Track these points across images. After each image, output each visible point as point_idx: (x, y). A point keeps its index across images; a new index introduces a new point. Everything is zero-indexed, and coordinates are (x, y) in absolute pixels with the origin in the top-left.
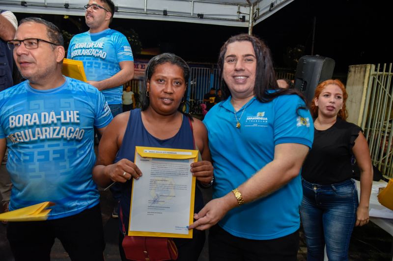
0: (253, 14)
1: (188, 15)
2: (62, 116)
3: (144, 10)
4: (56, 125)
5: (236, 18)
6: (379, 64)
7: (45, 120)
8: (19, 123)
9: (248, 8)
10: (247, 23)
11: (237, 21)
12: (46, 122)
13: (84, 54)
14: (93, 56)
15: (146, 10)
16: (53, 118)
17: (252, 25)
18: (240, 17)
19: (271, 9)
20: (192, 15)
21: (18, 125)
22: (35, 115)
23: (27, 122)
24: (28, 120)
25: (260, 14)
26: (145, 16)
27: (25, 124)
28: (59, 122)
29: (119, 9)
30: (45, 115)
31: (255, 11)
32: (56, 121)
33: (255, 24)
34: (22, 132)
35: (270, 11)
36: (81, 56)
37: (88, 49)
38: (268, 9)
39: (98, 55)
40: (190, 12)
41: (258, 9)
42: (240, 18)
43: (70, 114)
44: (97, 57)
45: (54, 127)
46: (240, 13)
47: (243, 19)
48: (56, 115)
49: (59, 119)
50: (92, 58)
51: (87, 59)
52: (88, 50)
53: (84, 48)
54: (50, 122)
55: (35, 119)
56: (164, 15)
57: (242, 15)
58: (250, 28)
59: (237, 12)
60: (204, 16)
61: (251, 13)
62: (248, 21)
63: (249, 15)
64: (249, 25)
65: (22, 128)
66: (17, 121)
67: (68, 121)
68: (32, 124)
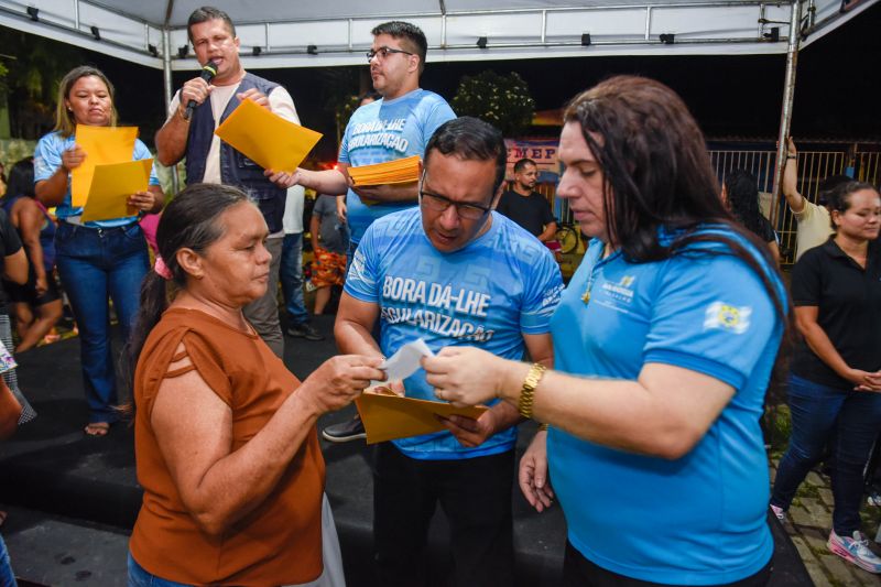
0: (801, 21)
1: (638, 40)
2: (459, 300)
3: (540, 38)
4: (446, 312)
5: (755, 35)
7: (433, 300)
8: (396, 294)
9: (788, 8)
10: (785, 45)
11: (758, 41)
12: (434, 303)
13: (369, 144)
14: (383, 147)
15: (546, 37)
16: (445, 298)
17: (797, 47)
18: (765, 32)
19: (846, 7)
20: (647, 38)
21: (395, 297)
22: (422, 284)
23: (407, 295)
24: (410, 292)
25: (817, 21)
26: (542, 51)
27: (404, 298)
28: (452, 309)
29: (489, 41)
31: (805, 13)
32: (447, 306)
33: (803, 45)
34: (398, 309)
35: (843, 12)
36: (362, 148)
37: (377, 132)
38: (837, 8)
39: (392, 144)
40: (641, 32)
41: (813, 10)
42: (766, 35)
43: (473, 299)
44: (390, 149)
45: (444, 316)
46: (764, 21)
47: (774, 37)
48: (452, 295)
49: (453, 304)
50: (382, 150)
51: (373, 153)
52: (376, 136)
53: (370, 133)
54: (439, 305)
55: (420, 294)
56: (583, 44)
57: (770, 26)
58: (791, 55)
59: (759, 21)
60: (676, 39)
61: (794, 18)
62: (787, 40)
63: (790, 24)
64: (788, 48)
65: (398, 303)
66: (394, 288)
67: (466, 310)
68: (414, 300)
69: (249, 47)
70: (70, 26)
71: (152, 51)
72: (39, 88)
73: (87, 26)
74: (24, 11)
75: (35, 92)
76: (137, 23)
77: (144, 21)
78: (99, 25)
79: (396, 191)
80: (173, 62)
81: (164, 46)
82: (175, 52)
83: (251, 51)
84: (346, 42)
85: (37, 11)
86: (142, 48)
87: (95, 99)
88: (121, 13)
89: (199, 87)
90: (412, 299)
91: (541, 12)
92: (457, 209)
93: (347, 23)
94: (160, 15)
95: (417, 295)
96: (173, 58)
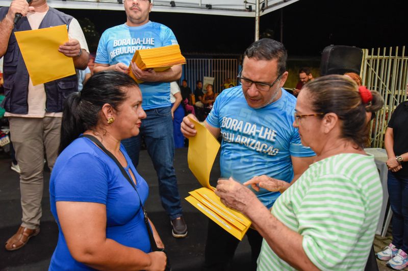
0: (261, 3)
1: (196, 6)
5: (243, 8)
6: (373, 49)
7: (246, 131)
10: (254, 13)
11: (244, 11)
12: (246, 133)
16: (253, 130)
17: (259, 14)
20: (200, 5)
21: (227, 127)
22: (241, 122)
23: (233, 127)
25: (269, 5)
27: (231, 128)
28: (257, 136)
30: (248, 126)
32: (254, 134)
33: (262, 14)
34: (228, 134)
36: (127, 54)
40: (198, 3)
42: (247, 8)
43: (268, 132)
45: (252, 139)
46: (246, 2)
47: (250, 9)
48: (256, 129)
49: (257, 133)
54: (250, 134)
55: (240, 127)
56: (171, 6)
57: (248, 4)
58: (257, 18)
59: (244, 2)
60: (213, 7)
61: (257, 2)
62: (255, 11)
63: (256, 4)
64: (256, 15)
65: (229, 130)
66: (227, 122)
67: (264, 137)
68: (236, 130)
79: (158, 75)
90: (236, 129)
92: (256, 85)
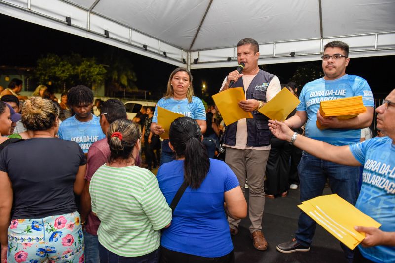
2: (392, 172)
12: (381, 172)
21: (367, 168)
22: (379, 164)
27: (370, 169)
28: (387, 176)
30: (384, 167)
34: (366, 174)
45: (383, 178)
48: (389, 169)
55: (377, 167)
69: (226, 58)
70: (157, 52)
71: (184, 61)
72: (116, 77)
73: (162, 52)
74: (142, 46)
75: (115, 79)
76: (179, 50)
77: (181, 49)
78: (167, 51)
79: (341, 123)
80: (191, 65)
81: (188, 59)
82: (192, 61)
83: (226, 59)
84: (272, 53)
85: (147, 46)
86: (180, 60)
87: (181, 81)
88: (174, 46)
89: (236, 74)
91: (375, 34)
93: (272, 45)
94: (188, 46)
95: (375, 168)
96: (191, 64)
